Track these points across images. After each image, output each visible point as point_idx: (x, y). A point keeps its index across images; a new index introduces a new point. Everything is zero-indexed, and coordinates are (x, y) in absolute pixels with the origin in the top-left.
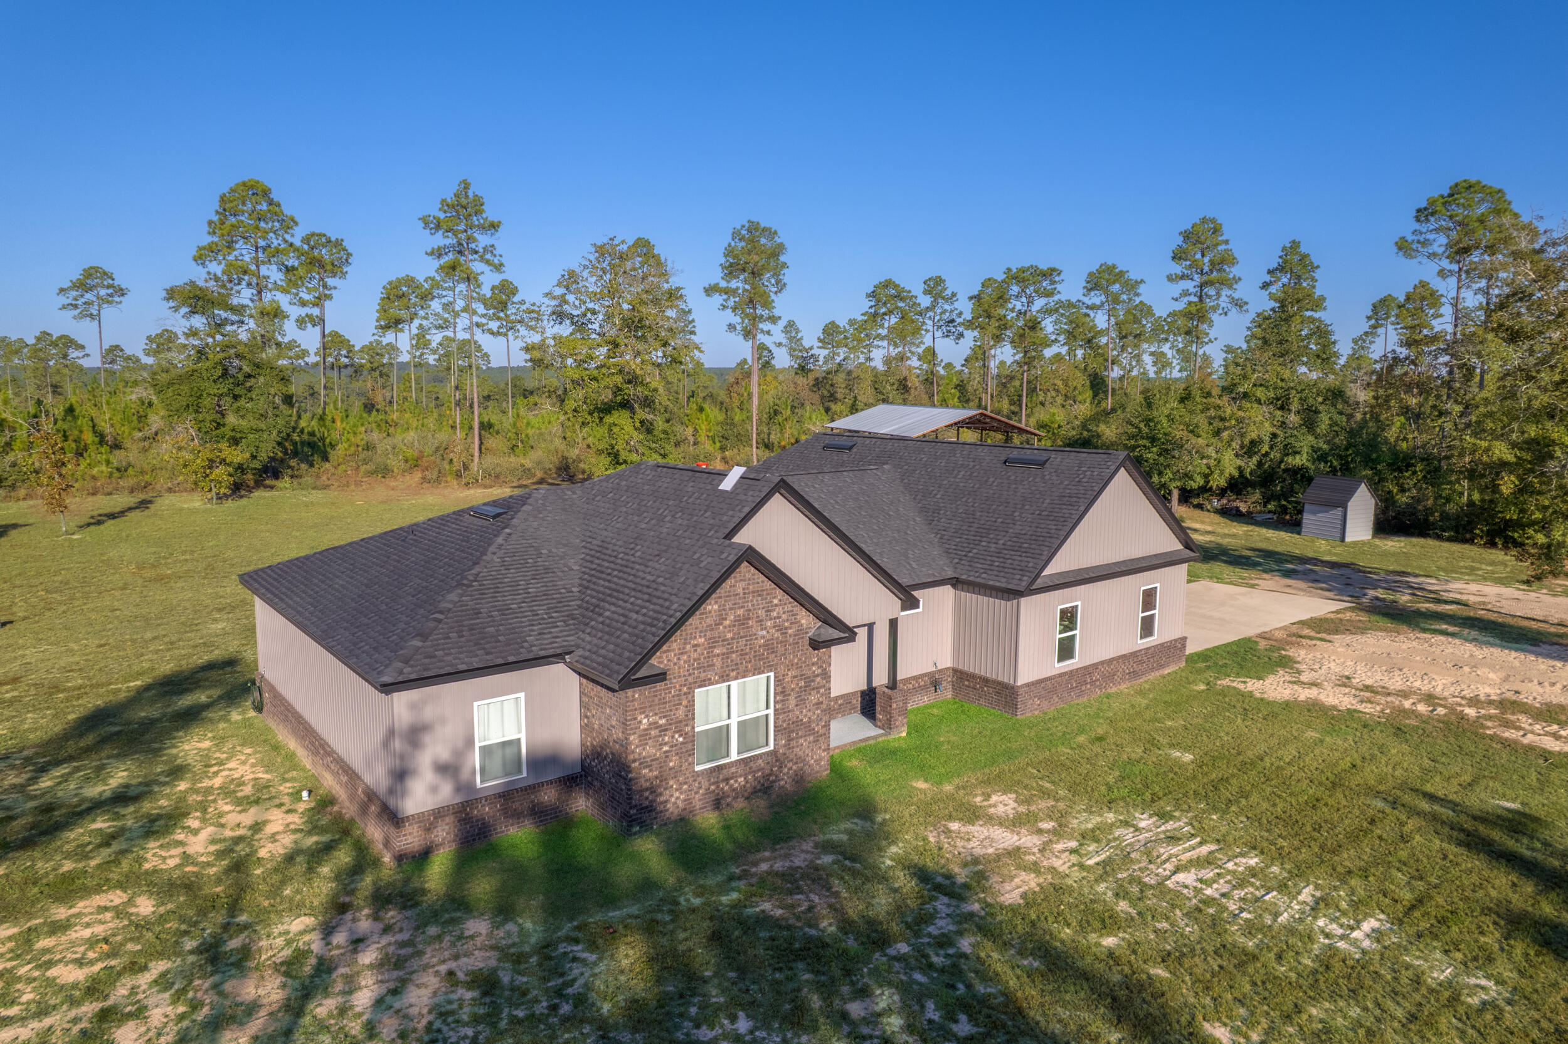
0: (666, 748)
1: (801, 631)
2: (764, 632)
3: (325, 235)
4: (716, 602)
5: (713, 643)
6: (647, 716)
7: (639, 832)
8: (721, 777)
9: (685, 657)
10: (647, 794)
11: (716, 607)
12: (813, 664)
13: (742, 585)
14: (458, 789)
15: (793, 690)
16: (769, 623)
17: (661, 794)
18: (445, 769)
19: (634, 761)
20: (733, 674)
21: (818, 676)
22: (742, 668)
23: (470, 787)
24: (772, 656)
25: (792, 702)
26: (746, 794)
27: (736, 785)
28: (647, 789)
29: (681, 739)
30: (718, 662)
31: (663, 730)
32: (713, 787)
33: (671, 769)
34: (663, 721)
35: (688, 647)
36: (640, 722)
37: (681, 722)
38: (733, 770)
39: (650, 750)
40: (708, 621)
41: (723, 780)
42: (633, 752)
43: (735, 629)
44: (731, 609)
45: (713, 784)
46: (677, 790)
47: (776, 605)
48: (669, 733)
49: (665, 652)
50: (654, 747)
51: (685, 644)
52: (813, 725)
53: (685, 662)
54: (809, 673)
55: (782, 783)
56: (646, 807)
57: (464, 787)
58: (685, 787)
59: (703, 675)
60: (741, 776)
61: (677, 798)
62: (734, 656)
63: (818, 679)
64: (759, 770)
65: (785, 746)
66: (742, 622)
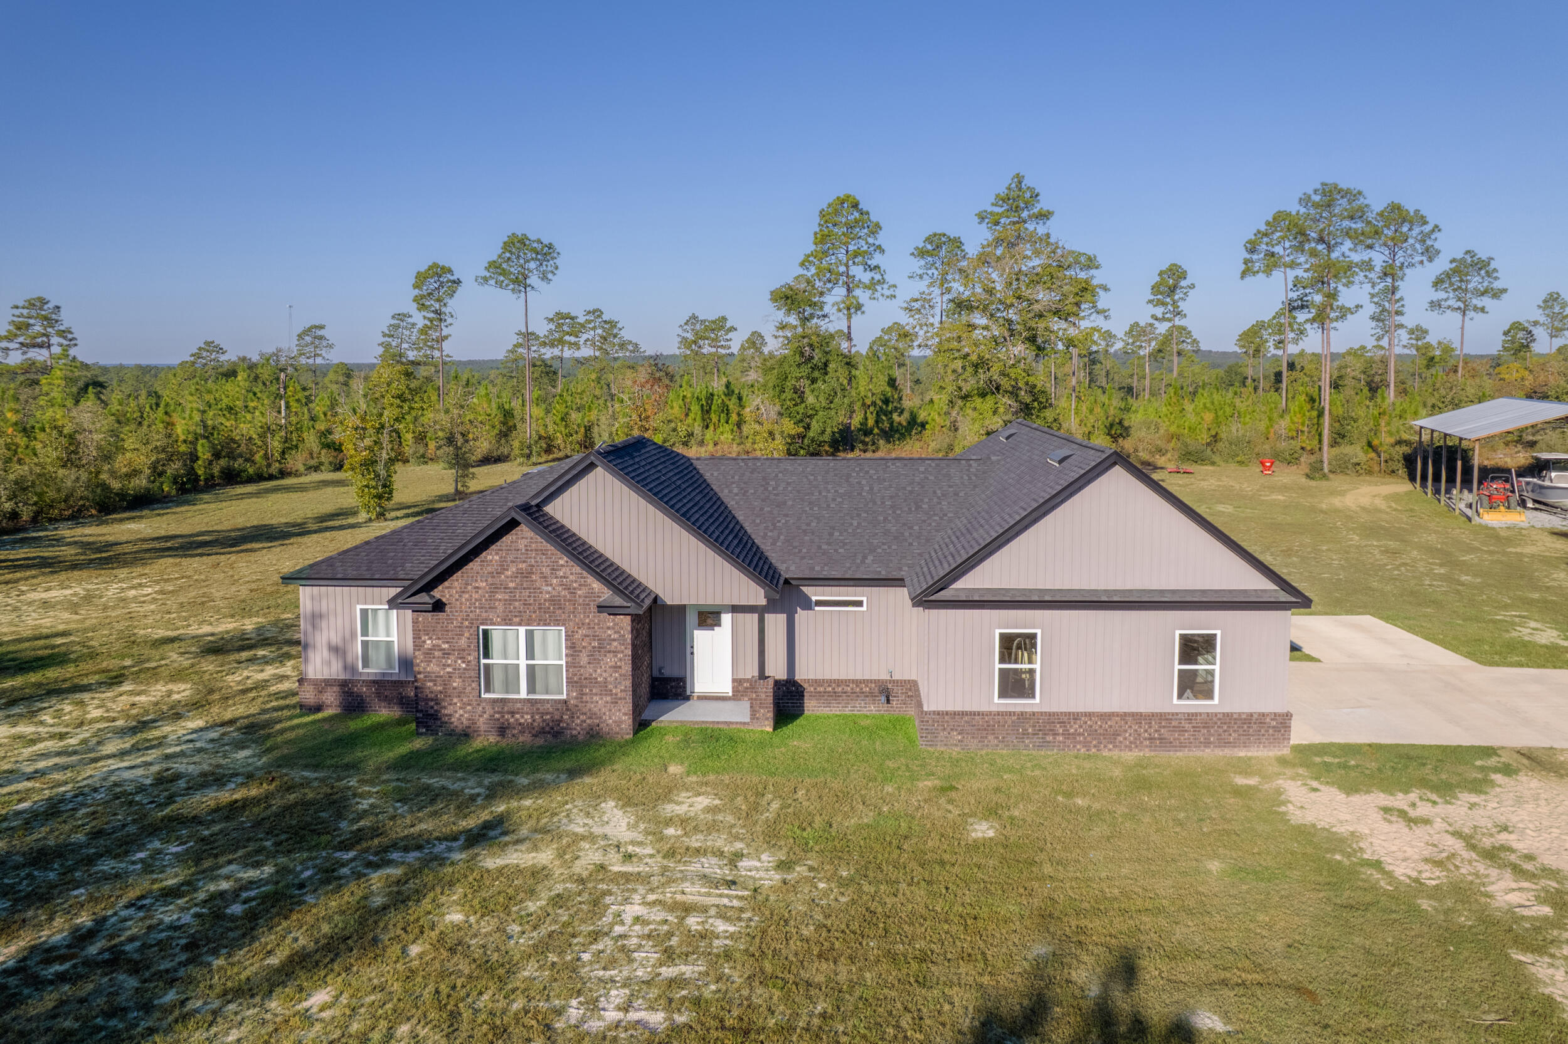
0: (449, 670)
1: (591, 594)
2: (550, 589)
3: (944, 235)
4: (497, 554)
5: (494, 589)
6: (430, 638)
7: (425, 734)
8: (506, 709)
9: (467, 596)
10: (432, 704)
11: (497, 558)
12: (609, 628)
13: (524, 542)
14: (345, 668)
15: (584, 647)
16: (555, 581)
17: (445, 708)
18: (337, 650)
19: (419, 673)
20: (517, 620)
21: (614, 640)
22: (526, 616)
23: (353, 669)
24: (558, 612)
25: (584, 659)
26: (534, 732)
27: (522, 721)
28: (432, 700)
29: (464, 665)
30: (500, 607)
31: (446, 654)
32: (497, 716)
33: (454, 688)
34: (446, 646)
35: (469, 587)
36: (424, 642)
37: (464, 650)
38: (519, 705)
39: (433, 667)
40: (489, 569)
41: (509, 713)
42: (418, 665)
43: (518, 580)
44: (512, 562)
45: (499, 712)
46: (461, 708)
47: (562, 566)
48: (452, 657)
49: (447, 588)
50: (438, 665)
51: (467, 584)
52: (610, 687)
53: (467, 600)
54: (604, 636)
55: (574, 732)
56: (432, 715)
57: (350, 668)
58: (469, 708)
59: (484, 615)
60: (527, 713)
61: (461, 715)
62: (517, 604)
63: (615, 644)
64: (547, 714)
65: (576, 698)
66: (526, 575)
